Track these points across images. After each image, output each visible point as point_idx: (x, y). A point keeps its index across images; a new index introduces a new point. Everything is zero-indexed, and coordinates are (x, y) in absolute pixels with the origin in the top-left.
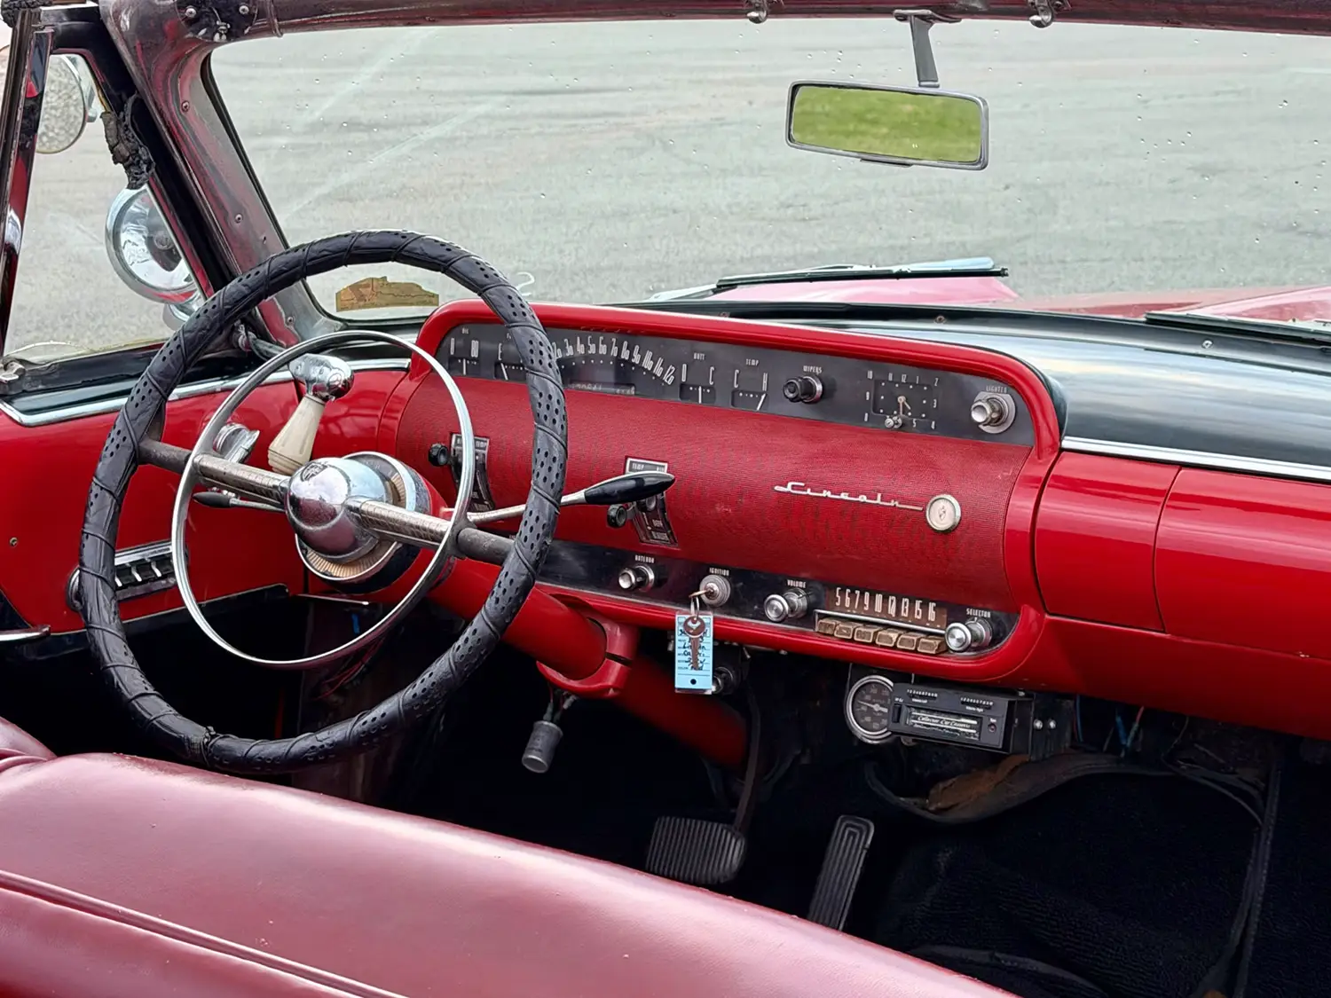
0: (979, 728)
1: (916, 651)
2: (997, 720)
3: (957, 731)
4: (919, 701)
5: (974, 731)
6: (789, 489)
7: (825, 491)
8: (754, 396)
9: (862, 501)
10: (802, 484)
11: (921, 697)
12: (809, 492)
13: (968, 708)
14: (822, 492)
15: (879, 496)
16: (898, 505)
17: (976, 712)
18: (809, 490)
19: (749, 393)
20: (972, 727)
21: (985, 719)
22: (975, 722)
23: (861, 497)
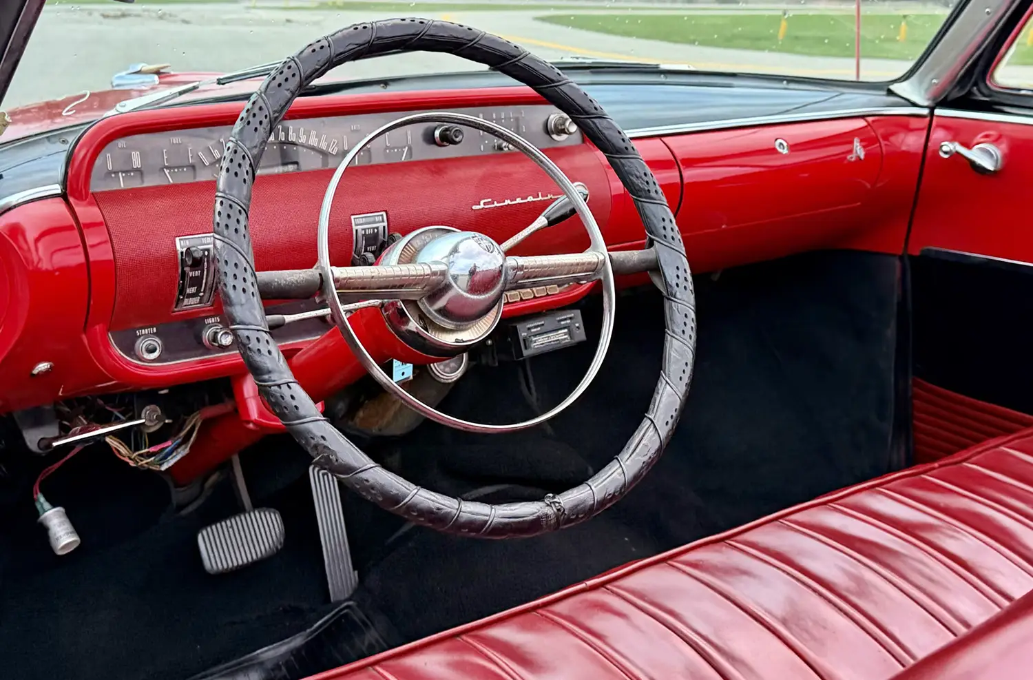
0: (570, 333)
1: (548, 295)
2: (579, 323)
3: (558, 340)
4: (535, 330)
5: (566, 336)
6: (482, 206)
7: (506, 201)
8: (398, 150)
9: (530, 201)
10: (490, 200)
11: (536, 327)
12: (496, 204)
13: (562, 323)
14: (504, 202)
15: (540, 194)
16: (553, 197)
17: (567, 323)
18: (495, 202)
19: (394, 148)
20: (565, 334)
21: (572, 327)
22: (566, 330)
23: (529, 198)
